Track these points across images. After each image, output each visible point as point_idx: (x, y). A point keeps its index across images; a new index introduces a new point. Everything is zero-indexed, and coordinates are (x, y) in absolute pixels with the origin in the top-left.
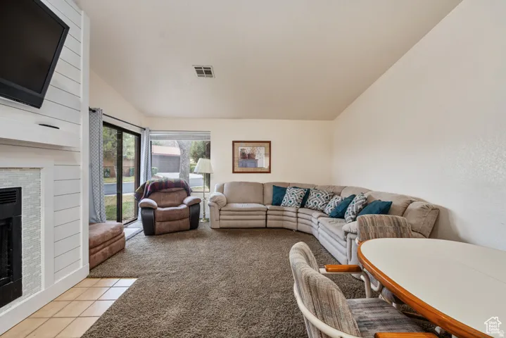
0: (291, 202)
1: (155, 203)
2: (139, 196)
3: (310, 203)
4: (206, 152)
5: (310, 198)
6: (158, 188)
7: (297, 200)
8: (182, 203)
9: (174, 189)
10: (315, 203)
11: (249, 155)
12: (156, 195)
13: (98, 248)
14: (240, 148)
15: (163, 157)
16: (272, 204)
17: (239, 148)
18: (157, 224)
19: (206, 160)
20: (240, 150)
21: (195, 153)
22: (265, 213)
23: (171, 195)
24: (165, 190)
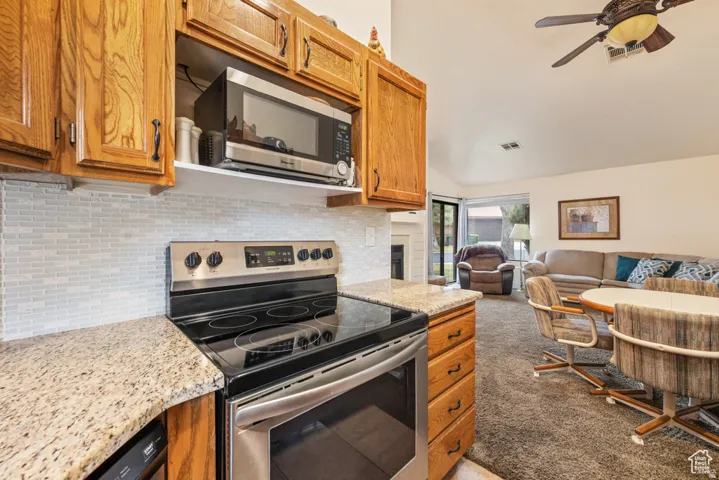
0: (640, 277)
1: (470, 266)
2: (457, 260)
4: (524, 217)
5: (678, 273)
6: (473, 254)
7: (650, 276)
8: (496, 269)
9: (489, 255)
11: (583, 217)
12: (471, 260)
15: (479, 221)
16: (616, 279)
17: (568, 210)
18: (472, 284)
19: (525, 226)
20: (569, 212)
21: (514, 217)
23: (486, 261)
24: (480, 256)
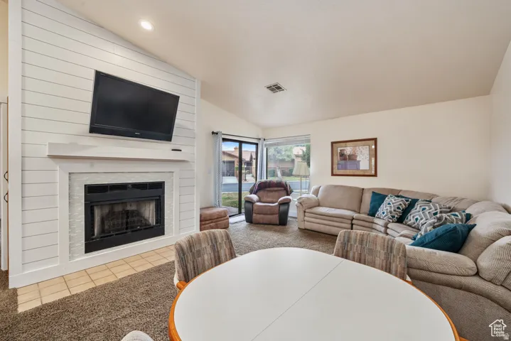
0: (383, 213)
1: (256, 199)
3: (411, 219)
5: (413, 211)
6: (263, 187)
7: (391, 212)
9: (276, 189)
10: (417, 219)
11: (349, 156)
12: (261, 192)
13: (207, 222)
14: (339, 149)
16: (369, 214)
18: (254, 215)
20: (339, 151)
22: (350, 222)
23: (273, 194)
24: (268, 189)
